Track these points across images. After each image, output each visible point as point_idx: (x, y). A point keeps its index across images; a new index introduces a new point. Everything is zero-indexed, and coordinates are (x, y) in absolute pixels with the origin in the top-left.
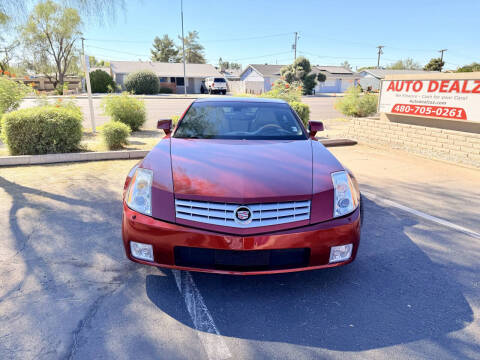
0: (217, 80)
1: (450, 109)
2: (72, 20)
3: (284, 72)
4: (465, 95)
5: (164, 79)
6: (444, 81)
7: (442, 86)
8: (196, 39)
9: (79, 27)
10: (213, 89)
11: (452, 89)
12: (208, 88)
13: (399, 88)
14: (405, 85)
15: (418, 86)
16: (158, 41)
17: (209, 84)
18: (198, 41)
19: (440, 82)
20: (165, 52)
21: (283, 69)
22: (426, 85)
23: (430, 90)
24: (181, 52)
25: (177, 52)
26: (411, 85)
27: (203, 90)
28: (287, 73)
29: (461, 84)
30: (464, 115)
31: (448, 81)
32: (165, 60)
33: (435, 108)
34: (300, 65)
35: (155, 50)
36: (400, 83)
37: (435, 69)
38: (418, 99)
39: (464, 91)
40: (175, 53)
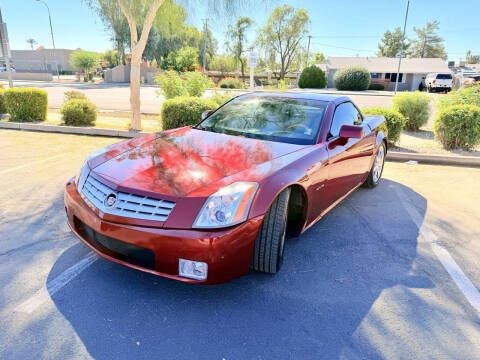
0: (440, 77)
2: (301, 21)
5: (378, 75)
8: (435, 31)
9: (307, 26)
10: (434, 86)
12: (427, 84)
16: (388, 35)
17: (430, 81)
18: (437, 33)
20: (395, 46)
24: (412, 45)
25: (408, 46)
27: (422, 88)
32: (393, 54)
35: (383, 44)
40: (405, 47)
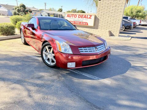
1: (84, 22)
3: (16, 8)
4: (87, 19)
6: (82, 15)
7: (82, 16)
11: (84, 17)
13: (70, 16)
14: (72, 16)
15: (75, 16)
19: (81, 15)
21: (15, 7)
22: (78, 16)
23: (79, 17)
26: (74, 16)
28: (17, 9)
29: (86, 16)
30: (87, 24)
31: (83, 15)
33: (80, 22)
34: (22, 6)
36: (70, 15)
37: (61, 11)
38: (76, 20)
39: (87, 18)
